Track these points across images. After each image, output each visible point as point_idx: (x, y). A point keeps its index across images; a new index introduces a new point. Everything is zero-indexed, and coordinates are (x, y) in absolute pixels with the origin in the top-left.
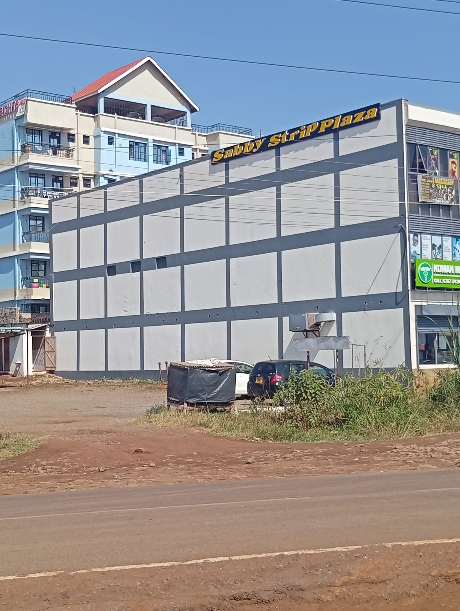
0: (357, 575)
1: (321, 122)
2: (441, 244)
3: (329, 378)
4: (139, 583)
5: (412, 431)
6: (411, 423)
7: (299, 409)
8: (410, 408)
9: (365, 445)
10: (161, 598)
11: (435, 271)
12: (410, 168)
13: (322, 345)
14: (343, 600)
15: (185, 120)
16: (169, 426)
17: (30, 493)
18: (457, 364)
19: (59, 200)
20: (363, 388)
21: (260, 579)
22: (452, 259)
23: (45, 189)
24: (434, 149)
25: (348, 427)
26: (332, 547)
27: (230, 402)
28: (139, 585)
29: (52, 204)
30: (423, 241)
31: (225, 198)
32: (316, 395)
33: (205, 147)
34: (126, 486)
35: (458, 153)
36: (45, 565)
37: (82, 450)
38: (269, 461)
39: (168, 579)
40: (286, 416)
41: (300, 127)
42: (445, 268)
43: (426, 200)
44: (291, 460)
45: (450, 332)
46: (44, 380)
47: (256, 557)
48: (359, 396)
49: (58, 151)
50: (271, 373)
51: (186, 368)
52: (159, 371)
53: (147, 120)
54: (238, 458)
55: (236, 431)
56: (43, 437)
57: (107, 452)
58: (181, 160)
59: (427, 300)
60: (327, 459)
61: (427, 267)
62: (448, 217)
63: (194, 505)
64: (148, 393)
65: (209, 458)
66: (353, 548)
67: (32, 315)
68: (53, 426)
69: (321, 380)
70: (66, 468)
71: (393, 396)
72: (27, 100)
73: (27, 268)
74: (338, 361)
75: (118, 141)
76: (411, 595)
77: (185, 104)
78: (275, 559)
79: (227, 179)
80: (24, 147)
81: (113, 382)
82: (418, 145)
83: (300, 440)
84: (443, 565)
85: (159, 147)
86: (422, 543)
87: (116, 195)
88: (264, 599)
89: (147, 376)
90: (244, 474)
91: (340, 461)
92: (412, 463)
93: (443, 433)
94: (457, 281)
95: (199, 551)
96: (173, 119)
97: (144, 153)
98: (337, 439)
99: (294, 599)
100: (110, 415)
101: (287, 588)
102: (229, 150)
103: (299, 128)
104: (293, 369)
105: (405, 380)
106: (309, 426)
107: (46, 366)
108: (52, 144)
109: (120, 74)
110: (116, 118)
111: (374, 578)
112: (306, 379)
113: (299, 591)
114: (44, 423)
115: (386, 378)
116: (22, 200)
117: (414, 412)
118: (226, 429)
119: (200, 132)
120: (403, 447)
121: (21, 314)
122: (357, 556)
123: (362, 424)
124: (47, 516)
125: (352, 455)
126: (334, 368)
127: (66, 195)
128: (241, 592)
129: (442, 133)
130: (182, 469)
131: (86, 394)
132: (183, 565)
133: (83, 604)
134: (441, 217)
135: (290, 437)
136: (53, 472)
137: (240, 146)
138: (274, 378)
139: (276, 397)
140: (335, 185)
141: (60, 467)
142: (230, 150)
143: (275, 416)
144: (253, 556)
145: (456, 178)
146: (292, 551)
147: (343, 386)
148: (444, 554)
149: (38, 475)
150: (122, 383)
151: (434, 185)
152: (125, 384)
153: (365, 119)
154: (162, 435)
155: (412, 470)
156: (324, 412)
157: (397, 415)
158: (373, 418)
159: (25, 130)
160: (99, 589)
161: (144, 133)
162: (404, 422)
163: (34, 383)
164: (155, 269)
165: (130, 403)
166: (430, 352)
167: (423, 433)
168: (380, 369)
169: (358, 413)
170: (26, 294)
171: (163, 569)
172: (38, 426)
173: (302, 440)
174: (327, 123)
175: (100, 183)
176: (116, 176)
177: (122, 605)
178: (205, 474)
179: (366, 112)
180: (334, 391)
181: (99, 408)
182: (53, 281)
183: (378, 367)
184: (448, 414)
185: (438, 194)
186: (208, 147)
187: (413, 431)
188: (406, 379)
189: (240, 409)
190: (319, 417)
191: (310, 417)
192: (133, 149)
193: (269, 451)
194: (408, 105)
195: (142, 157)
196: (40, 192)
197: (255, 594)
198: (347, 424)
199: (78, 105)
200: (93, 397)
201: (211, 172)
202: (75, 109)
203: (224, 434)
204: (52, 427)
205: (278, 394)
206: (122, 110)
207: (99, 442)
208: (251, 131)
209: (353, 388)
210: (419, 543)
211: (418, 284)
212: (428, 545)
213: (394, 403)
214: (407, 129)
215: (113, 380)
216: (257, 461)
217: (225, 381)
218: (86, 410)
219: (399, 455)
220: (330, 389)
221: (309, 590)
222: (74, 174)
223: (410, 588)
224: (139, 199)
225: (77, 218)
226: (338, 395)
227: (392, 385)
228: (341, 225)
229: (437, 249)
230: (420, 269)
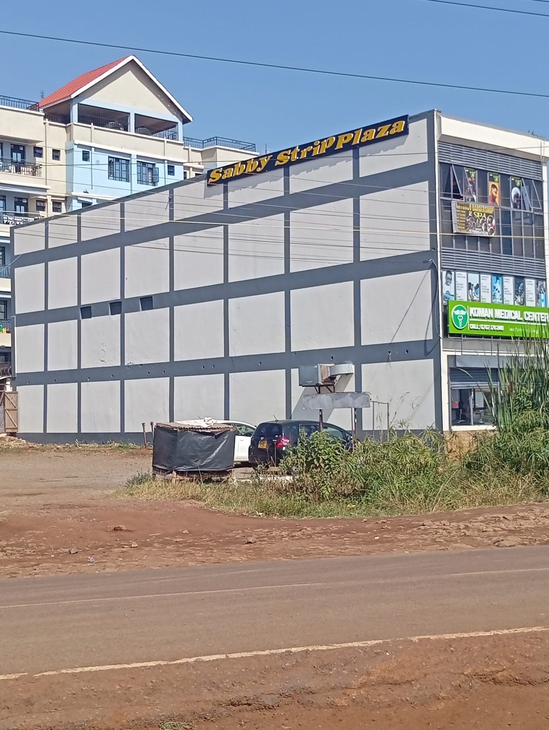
0: (378, 675)
1: (339, 137)
2: (478, 283)
3: (346, 441)
5: (443, 505)
6: (441, 494)
7: (310, 478)
8: (440, 477)
9: (388, 521)
10: (144, 705)
11: (471, 315)
12: (442, 193)
13: (338, 402)
14: (360, 704)
15: (176, 133)
16: (154, 499)
18: (495, 425)
19: (23, 227)
20: (386, 454)
21: (263, 680)
22: (492, 301)
23: (5, 213)
24: (472, 170)
25: (367, 500)
26: (348, 642)
27: (228, 471)
28: (118, 688)
29: (15, 232)
30: (457, 279)
31: (222, 227)
32: (330, 462)
33: (200, 165)
34: (102, 571)
35: (499, 176)
36: (4, 665)
37: (50, 528)
38: (273, 541)
39: (152, 682)
40: (295, 487)
41: (314, 142)
42: (482, 312)
43: (462, 230)
44: (300, 539)
45: (489, 387)
46: (3, 444)
47: (259, 655)
48: (381, 463)
49: (21, 168)
50: (277, 436)
51: (175, 429)
52: (143, 433)
53: (130, 132)
54: (237, 536)
55: (235, 504)
56: (2, 513)
57: (79, 530)
58: (171, 180)
59: (462, 350)
60: (343, 538)
61: (462, 311)
62: (487, 251)
63: (184, 593)
64: (130, 460)
65: (202, 537)
66: (373, 643)
68: (14, 499)
69: (336, 445)
70: (30, 550)
71: (421, 463)
74: (356, 421)
75: (94, 156)
76: (440, 698)
77: (175, 113)
78: (281, 657)
79: (226, 204)
81: (87, 446)
82: (453, 166)
83: (311, 515)
84: (479, 662)
85: (144, 164)
86: (454, 636)
87: (91, 221)
88: (267, 705)
89: (129, 439)
90: (243, 556)
91: (358, 540)
92: (442, 542)
93: (479, 507)
94: (497, 327)
95: (189, 647)
96: (161, 131)
97: (126, 171)
98: (355, 514)
99: (302, 704)
100: (84, 486)
101: (295, 691)
103: (312, 144)
104: (303, 431)
105: (435, 445)
106: (321, 499)
107: (6, 427)
108: (14, 159)
109: (97, 76)
110: (93, 129)
111: (397, 677)
112: (318, 442)
113: (309, 694)
114: (3, 495)
115: (412, 441)
117: (445, 482)
118: (222, 502)
119: (194, 147)
120: (432, 523)
122: (377, 653)
123: (384, 496)
124: (7, 607)
125: (372, 533)
126: (351, 430)
127: (31, 221)
128: (240, 696)
129: (481, 151)
130: (170, 551)
131: (55, 460)
132: (171, 665)
133: (51, 712)
134: (479, 251)
135: (299, 511)
136: (14, 554)
137: (241, 164)
138: (280, 442)
139: (282, 465)
140: (354, 212)
141: (22, 549)
142: (230, 169)
143: (281, 486)
144: (255, 653)
145: (497, 205)
146: (301, 647)
147: (362, 451)
148: (479, 649)
150: (98, 447)
151: (471, 212)
152: (101, 449)
153: (390, 133)
154: (146, 510)
155: (443, 550)
156: (339, 482)
157: (425, 486)
158: (397, 489)
160: (70, 694)
161: (126, 147)
162: (434, 493)
164: (139, 311)
165: (108, 472)
166: (464, 411)
167: (456, 507)
168: (406, 431)
169: (380, 484)
171: (147, 669)
173: (313, 516)
174: (346, 138)
175: (73, 207)
176: (91, 198)
177: (97, 713)
178: (198, 556)
179: (391, 126)
180: (351, 457)
181: (70, 477)
182: (15, 325)
183: (404, 429)
184: (485, 484)
186: (202, 165)
187: (444, 504)
188: (436, 443)
189: (239, 479)
190: (334, 488)
191: (323, 487)
192: (113, 167)
193: (274, 529)
194: (440, 118)
195: (124, 176)
197: (256, 698)
198: (367, 497)
199: (46, 113)
200: (63, 465)
201: (207, 195)
202: (43, 118)
203: (220, 509)
204: (13, 501)
205: (285, 460)
206: (100, 119)
207: (69, 518)
208: (255, 147)
209: (374, 453)
210: (451, 636)
211: (452, 330)
212: (461, 639)
213: (422, 472)
214: (439, 146)
215: (87, 444)
216: (259, 540)
217: (222, 445)
218: (54, 480)
219: (427, 532)
220: (346, 454)
221: (320, 693)
222: (41, 195)
223: (439, 689)
224: (120, 226)
225: (44, 248)
226: (356, 462)
227: (420, 450)
228: (361, 260)
229: (473, 288)
230: (454, 313)
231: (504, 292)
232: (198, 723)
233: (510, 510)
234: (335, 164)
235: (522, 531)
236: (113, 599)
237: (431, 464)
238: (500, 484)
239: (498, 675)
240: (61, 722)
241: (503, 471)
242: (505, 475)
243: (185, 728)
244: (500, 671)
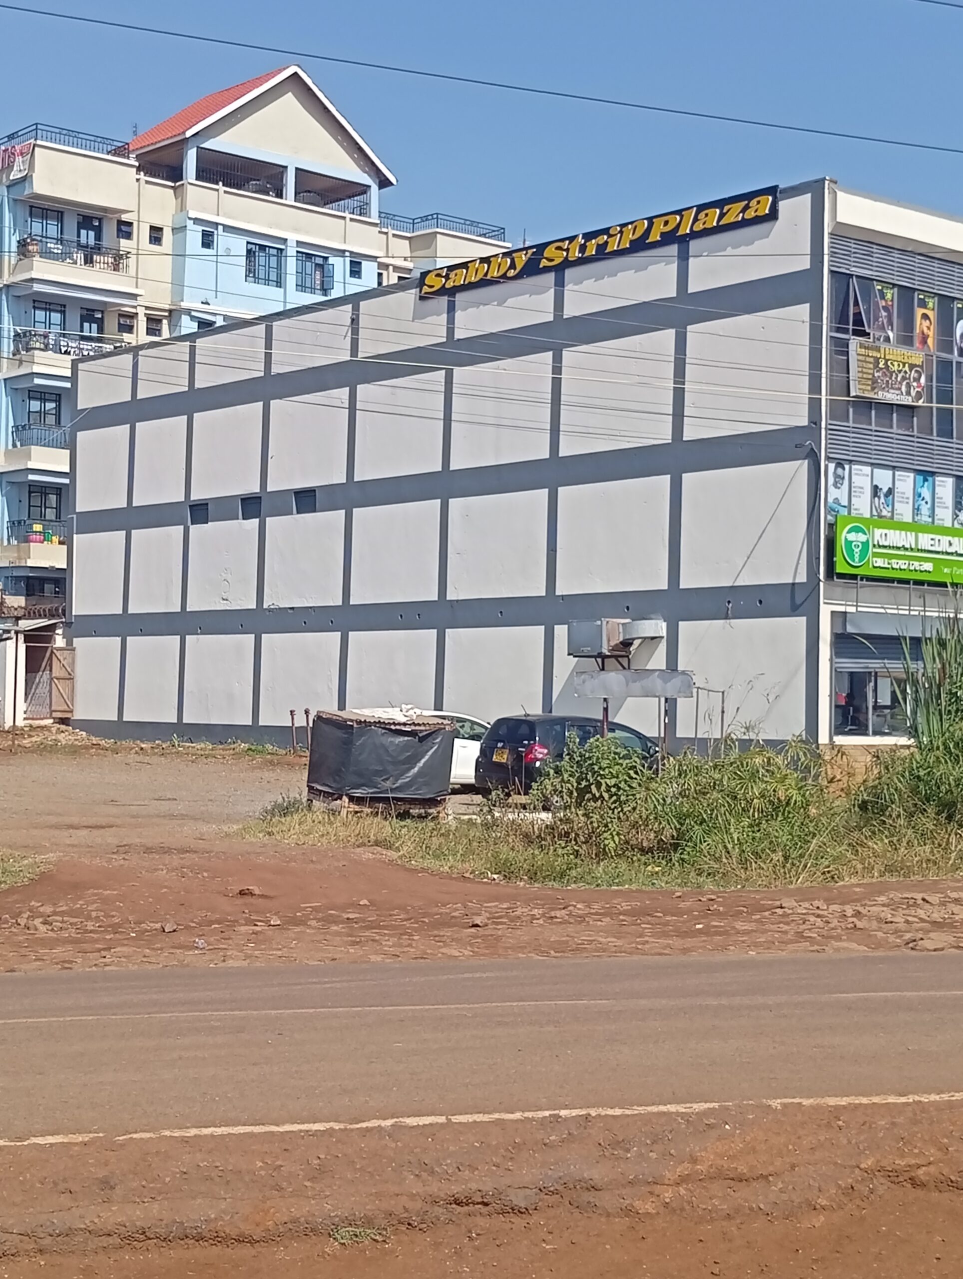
0: (710, 1163)
1: (654, 220)
2: (891, 486)
3: (648, 755)
4: (261, 1164)
5: (815, 873)
6: (813, 855)
7: (582, 818)
8: (813, 824)
9: (718, 897)
10: (305, 1197)
11: (876, 543)
12: (834, 325)
13: (636, 686)
14: (678, 1212)
15: (367, 204)
16: (310, 843)
17: (21, 971)
18: (914, 737)
19: (94, 360)
20: (717, 780)
21: (510, 1164)
22: (913, 518)
23: (64, 335)
24: (887, 287)
25: (683, 860)
26: (659, 1104)
27: (439, 799)
28: (261, 1166)
29: (79, 368)
30: (854, 478)
31: (443, 372)
32: (619, 791)
33: (406, 262)
34: (222, 965)
35: (936, 299)
36: (63, 1119)
37: (129, 886)
38: (518, 924)
39: (319, 1158)
40: (556, 831)
41: (609, 228)
42: (896, 538)
43: (865, 392)
44: (565, 923)
45: (903, 670)
46: (47, 738)
47: (503, 1119)
48: (709, 795)
49: (95, 256)
50: (526, 742)
51: (348, 723)
52: (291, 727)
53: (286, 199)
54: (454, 914)
55: (450, 858)
56: (46, 857)
57: (179, 892)
58: (355, 286)
59: (857, 603)
60: (640, 924)
61: (860, 534)
62: (908, 430)
63: (368, 1008)
64: (266, 774)
65: (392, 912)
66: (701, 1108)
67: (26, 600)
68: (66, 833)
69: (632, 760)
70: (92, 923)
71: (778, 799)
72: (34, 145)
73: (20, 501)
74: (667, 721)
75: (222, 239)
76: (818, 1207)
77: (367, 169)
78: (542, 1125)
79: (451, 331)
80: (24, 245)
81: (194, 747)
82: (854, 278)
83: (583, 882)
84: (886, 1148)
85: (309, 256)
86: (844, 1101)
87: (215, 354)
88: (516, 1206)
89: (266, 737)
90: (466, 949)
91: (666, 929)
92: (814, 938)
93: (879, 879)
94: (920, 565)
95: (382, 1102)
96: (341, 200)
97: (277, 268)
98: (661, 884)
99: (578, 1207)
100: (187, 815)
101: (565, 1184)
102: (458, 271)
103: (606, 231)
104: (572, 735)
105: (805, 767)
106: (602, 854)
107: (53, 708)
108: (83, 240)
109: (233, 100)
110: (221, 192)
111: (743, 1169)
112: (600, 756)
113: (590, 1190)
114: (47, 827)
115: (765, 760)
116: (15, 358)
117: (822, 833)
118: (428, 854)
119: (397, 230)
120: (796, 904)
121: (4, 596)
122: (709, 1125)
123: (712, 853)
124: (62, 1019)
125: (690, 917)
126: (657, 736)
127: (108, 350)
128: (471, 1189)
129: (907, 254)
130: (337, 934)
131: (136, 769)
132: (352, 1130)
133: (144, 1202)
134: (895, 430)
135: (562, 875)
136: (66, 929)
137: (480, 263)
138: (531, 753)
139: (535, 792)
140: (676, 353)
141: (80, 920)
142: (460, 270)
143: (531, 830)
144: (496, 1116)
145: (930, 350)
146: (576, 1108)
147: (677, 774)
148: (888, 1126)
149: (35, 934)
150: (212, 750)
151: (883, 361)
152: (217, 752)
153: (746, 217)
154: (295, 862)
155: (817, 954)
156: (634, 826)
157: (784, 839)
158: (736, 842)
159: (28, 209)
160: (177, 1173)
161: (278, 227)
162: (800, 852)
163: (26, 742)
164: (292, 514)
165: (228, 792)
166: (857, 710)
167: (838, 877)
168: (755, 741)
169: (705, 832)
170: (16, 555)
171: (310, 1135)
172: (35, 832)
173: (588, 883)
174: (666, 223)
175: (182, 328)
176: (215, 314)
177: (223, 1207)
178: (386, 945)
179: (748, 205)
180: (656, 782)
181: (163, 800)
182: (75, 532)
183: (751, 738)
184: (890, 839)
185: (890, 382)
186: (411, 261)
187: (818, 872)
188: (807, 764)
189: (458, 814)
190: (625, 836)
191: (606, 835)
192: (255, 259)
193: (518, 903)
194: (835, 192)
195: (273, 277)
196: (53, 343)
197: (498, 1193)
198: (681, 854)
199: (141, 162)
200: (150, 777)
201: (418, 316)
202: (135, 170)
203: (426, 864)
204: (64, 837)
205: (541, 785)
206: (234, 175)
207: (162, 870)
208: (504, 233)
209: (696, 778)
210: (838, 1101)
211: (841, 568)
212: (856, 1107)
213: (780, 814)
214: (832, 243)
215: (192, 743)
216: (493, 922)
217: (430, 753)
218: (135, 803)
219: (787, 920)
220: (648, 779)
221: (609, 1189)
222: (127, 305)
223: (816, 1192)
224: (263, 364)
225: (130, 399)
226: (665, 792)
227: (778, 776)
228: (685, 439)
229: (882, 496)
230: (846, 537)
231: (936, 504)
232: (396, 1232)
233: (934, 887)
234: (646, 269)
235: (955, 924)
236: (245, 1012)
237: (795, 801)
238: (918, 840)
239: (921, 1172)
240: (161, 1220)
241: (924, 817)
242: (928, 825)
243: (374, 1240)
244: (923, 1166)
